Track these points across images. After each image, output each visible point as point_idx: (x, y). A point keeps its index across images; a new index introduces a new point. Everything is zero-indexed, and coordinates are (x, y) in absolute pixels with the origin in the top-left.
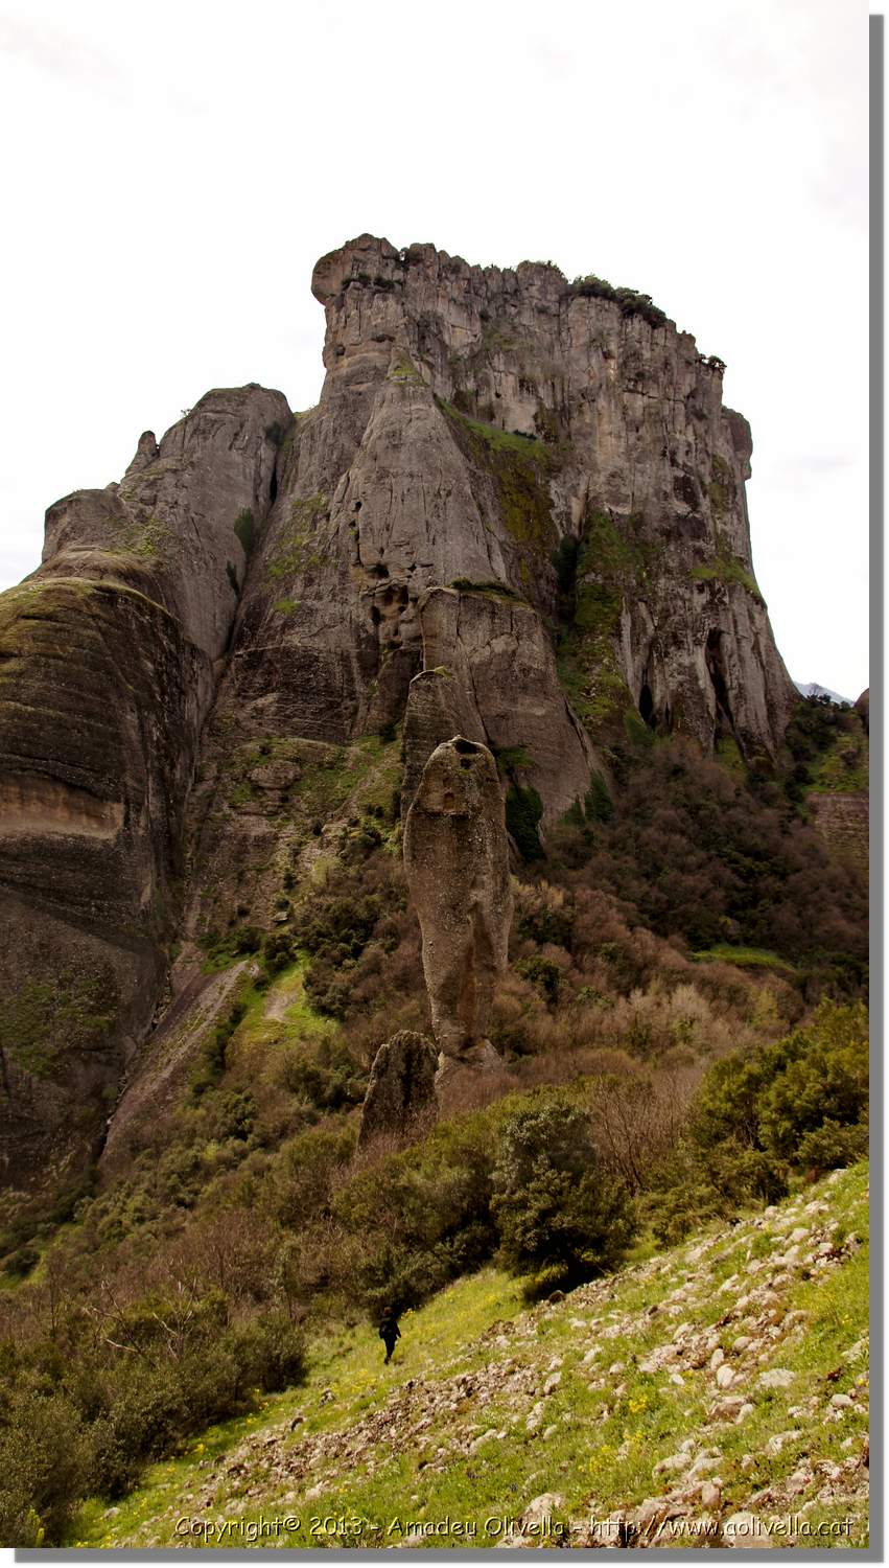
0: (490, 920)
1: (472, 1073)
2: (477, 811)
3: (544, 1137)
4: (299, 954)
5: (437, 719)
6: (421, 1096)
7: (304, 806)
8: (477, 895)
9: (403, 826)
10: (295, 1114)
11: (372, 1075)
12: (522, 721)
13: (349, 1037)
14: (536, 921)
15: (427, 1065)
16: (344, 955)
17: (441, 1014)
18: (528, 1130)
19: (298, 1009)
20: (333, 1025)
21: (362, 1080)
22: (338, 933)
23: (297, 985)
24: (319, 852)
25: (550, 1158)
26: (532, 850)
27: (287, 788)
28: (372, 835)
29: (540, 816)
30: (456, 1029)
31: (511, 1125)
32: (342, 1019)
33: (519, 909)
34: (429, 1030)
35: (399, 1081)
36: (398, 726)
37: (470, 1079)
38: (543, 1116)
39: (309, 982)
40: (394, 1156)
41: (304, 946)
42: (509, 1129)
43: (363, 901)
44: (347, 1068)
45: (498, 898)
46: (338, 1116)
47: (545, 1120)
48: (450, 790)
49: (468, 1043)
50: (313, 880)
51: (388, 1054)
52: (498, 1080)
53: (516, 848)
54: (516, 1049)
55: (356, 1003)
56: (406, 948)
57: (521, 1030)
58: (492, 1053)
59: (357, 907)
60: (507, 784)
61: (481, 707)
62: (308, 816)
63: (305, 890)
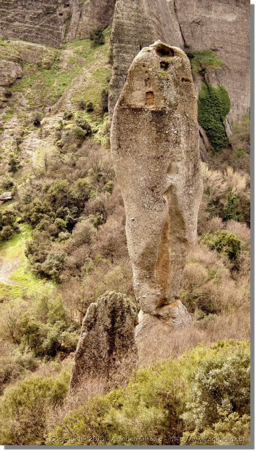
0: (183, 200)
1: (166, 328)
2: (174, 107)
3: (226, 383)
4: (22, 227)
5: (140, 25)
6: (123, 346)
7: (25, 102)
8: (171, 179)
9: (109, 120)
10: (17, 362)
11: (82, 328)
12: (215, 27)
13: (64, 297)
14: (221, 201)
15: (128, 321)
16: (60, 228)
17: (141, 278)
18: (213, 377)
19: (20, 273)
20: (50, 286)
21: (74, 333)
22: (55, 211)
23: (20, 253)
24: (38, 141)
25: (232, 401)
26: (220, 142)
27: (11, 85)
28: (83, 128)
29: (228, 111)
30: (153, 291)
31: (199, 372)
32: (59, 282)
33: (207, 192)
34: (131, 292)
35: (105, 334)
36: (106, 31)
37: (165, 333)
38: (226, 366)
39: (30, 251)
40: (101, 398)
41: (26, 220)
42: (197, 376)
43: (76, 183)
44: (62, 323)
45: (190, 182)
46: (54, 363)
47: (228, 369)
48: (151, 89)
49: (163, 303)
50: (34, 165)
51: (96, 312)
52: (188, 335)
53: (206, 139)
54: (204, 309)
55: (70, 268)
56: (112, 223)
57: (208, 293)
58: (183, 312)
59: (71, 188)
60: (200, 83)
61: (179, 15)
62: (29, 110)
63: (27, 173)
